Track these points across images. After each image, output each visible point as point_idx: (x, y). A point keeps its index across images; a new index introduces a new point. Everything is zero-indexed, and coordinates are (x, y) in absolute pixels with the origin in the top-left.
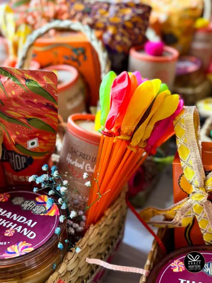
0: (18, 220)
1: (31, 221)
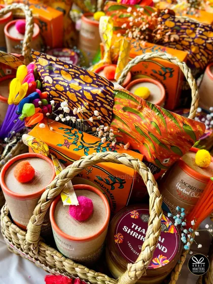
1: (160, 237)
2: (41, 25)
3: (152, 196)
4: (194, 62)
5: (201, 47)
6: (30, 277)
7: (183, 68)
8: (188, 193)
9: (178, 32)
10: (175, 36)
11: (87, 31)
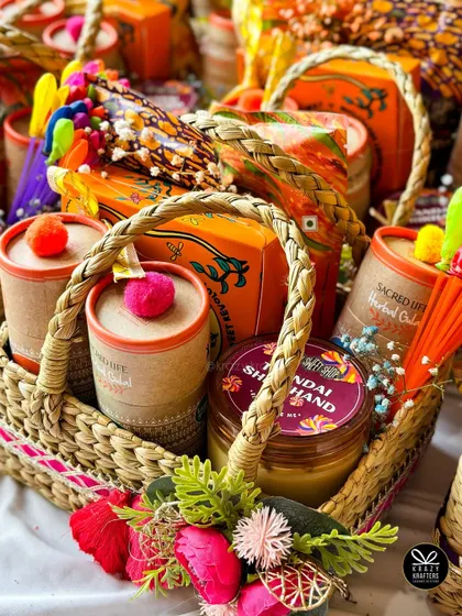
0: (304, 385)
1: (322, 388)
2: (121, 30)
3: (293, 266)
4: (438, 84)
5: (451, 50)
6: (37, 528)
7: (396, 73)
8: (393, 315)
9: (399, 21)
10: (394, 32)
11: (220, 44)
